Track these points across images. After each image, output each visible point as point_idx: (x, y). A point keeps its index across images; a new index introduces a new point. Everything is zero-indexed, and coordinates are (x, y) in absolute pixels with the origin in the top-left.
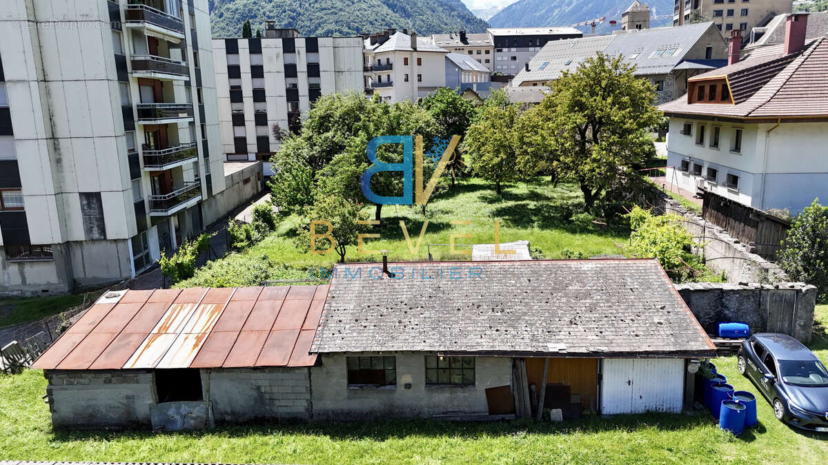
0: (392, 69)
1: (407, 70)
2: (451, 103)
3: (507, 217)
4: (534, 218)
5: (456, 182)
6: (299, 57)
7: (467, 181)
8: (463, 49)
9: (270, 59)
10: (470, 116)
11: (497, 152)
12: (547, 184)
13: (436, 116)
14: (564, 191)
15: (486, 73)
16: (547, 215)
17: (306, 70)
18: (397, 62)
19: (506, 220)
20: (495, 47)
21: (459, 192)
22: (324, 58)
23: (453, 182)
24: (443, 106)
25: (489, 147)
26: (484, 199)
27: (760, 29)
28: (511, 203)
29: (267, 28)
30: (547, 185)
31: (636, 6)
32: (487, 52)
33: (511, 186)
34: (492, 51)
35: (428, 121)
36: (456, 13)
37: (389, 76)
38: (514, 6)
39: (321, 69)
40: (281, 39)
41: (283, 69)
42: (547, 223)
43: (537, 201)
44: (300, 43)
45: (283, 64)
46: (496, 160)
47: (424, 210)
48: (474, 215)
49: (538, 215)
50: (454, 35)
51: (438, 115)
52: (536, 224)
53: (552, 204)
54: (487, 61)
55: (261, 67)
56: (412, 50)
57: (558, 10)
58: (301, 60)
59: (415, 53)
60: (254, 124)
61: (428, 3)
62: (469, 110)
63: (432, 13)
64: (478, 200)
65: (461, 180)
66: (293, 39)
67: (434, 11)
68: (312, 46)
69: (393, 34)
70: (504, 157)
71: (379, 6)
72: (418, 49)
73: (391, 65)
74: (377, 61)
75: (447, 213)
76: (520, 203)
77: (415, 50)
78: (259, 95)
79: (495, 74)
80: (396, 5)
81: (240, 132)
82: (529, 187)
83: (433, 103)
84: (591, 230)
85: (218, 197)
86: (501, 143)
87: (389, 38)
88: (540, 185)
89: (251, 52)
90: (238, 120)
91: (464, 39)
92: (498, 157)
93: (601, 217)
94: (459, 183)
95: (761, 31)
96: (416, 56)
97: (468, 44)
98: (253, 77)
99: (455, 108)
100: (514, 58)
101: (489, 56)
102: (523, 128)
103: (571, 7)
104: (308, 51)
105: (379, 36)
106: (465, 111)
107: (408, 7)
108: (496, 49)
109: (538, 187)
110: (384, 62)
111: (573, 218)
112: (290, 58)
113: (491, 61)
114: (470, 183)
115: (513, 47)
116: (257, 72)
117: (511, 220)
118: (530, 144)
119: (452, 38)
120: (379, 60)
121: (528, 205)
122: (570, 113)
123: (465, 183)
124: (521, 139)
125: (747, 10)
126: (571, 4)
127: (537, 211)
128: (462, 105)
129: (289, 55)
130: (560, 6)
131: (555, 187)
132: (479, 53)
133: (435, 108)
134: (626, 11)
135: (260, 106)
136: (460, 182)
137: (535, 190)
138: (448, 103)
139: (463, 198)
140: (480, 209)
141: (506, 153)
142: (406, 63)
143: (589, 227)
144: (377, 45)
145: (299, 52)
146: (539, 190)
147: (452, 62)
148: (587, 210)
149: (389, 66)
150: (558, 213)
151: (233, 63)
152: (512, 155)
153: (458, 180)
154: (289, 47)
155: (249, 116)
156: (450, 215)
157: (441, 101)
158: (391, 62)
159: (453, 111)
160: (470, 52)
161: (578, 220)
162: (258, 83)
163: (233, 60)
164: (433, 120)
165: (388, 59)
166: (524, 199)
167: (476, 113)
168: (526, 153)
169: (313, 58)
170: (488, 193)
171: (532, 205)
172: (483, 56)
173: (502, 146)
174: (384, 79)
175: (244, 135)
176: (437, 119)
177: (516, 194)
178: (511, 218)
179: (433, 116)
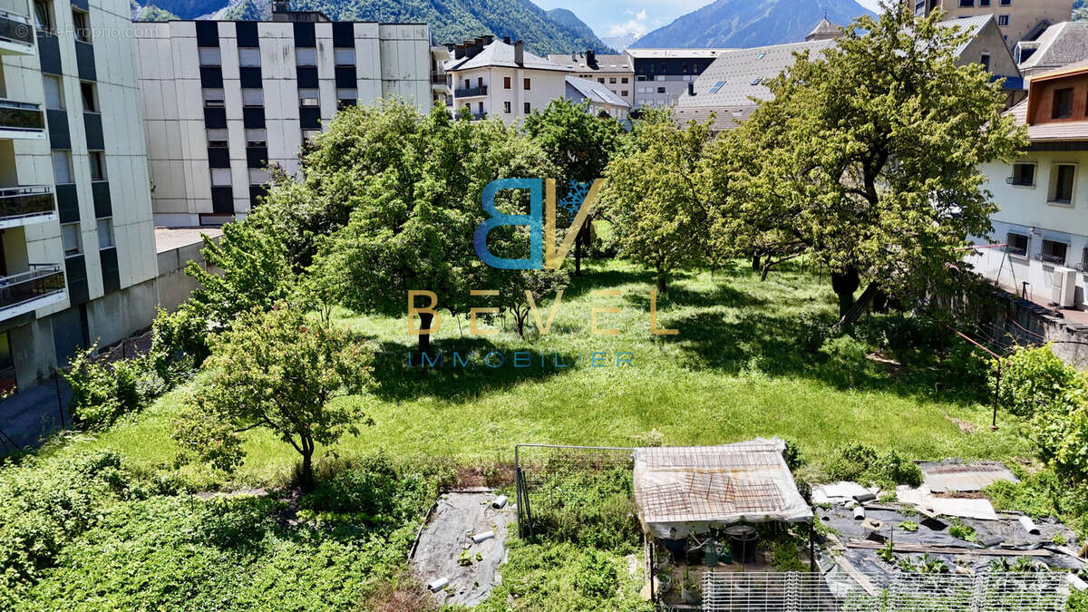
0: (486, 94)
1: (507, 95)
2: (575, 125)
3: (688, 343)
4: (745, 347)
5: (583, 267)
6: (322, 55)
7: (603, 265)
8: (591, 76)
9: (273, 57)
10: (609, 149)
11: (670, 212)
12: (747, 272)
13: (548, 147)
14: (782, 287)
15: (624, 107)
16: (767, 338)
17: (333, 76)
18: (494, 82)
19: (687, 349)
20: (636, 74)
21: (588, 287)
22: (365, 56)
23: (578, 267)
24: (561, 130)
25: (651, 201)
26: (637, 300)
27: (1028, 44)
28: (689, 311)
29: (275, 10)
30: (749, 275)
31: (825, 26)
32: (625, 81)
33: (683, 277)
34: (631, 80)
35: (532, 157)
36: (580, 41)
37: (481, 104)
38: (655, 34)
39: (359, 75)
40: (292, 24)
41: (294, 75)
42: (778, 362)
43: (739, 307)
44: (324, 31)
45: (295, 66)
46: (669, 228)
47: (521, 324)
48: (621, 337)
49: (751, 340)
50: (578, 57)
51: (552, 145)
52: (753, 363)
53: (768, 314)
54: (625, 93)
55: (258, 70)
56: (517, 66)
57: (713, 39)
58: (326, 60)
59: (521, 72)
60: (246, 165)
61: (544, 27)
62: (608, 137)
63: (549, 39)
64: (625, 302)
65: (592, 263)
66: (313, 25)
67: (551, 38)
68: (344, 36)
69: (489, 44)
70: (686, 220)
71: (479, 29)
72: (525, 66)
73: (486, 87)
74: (464, 83)
75: (567, 330)
76: (706, 310)
77: (521, 66)
78: (254, 117)
79: (636, 111)
80: (501, 28)
81: (221, 178)
82: (716, 278)
83: (542, 126)
84: (874, 380)
85: (137, 291)
86: (678, 193)
87: (483, 49)
88: (735, 274)
89: (240, 45)
90: (219, 156)
91: (592, 62)
92: (671, 220)
93: (882, 345)
94: (588, 269)
95: (1031, 47)
96: (522, 75)
97: (598, 68)
98: (244, 86)
99: (583, 133)
100: (661, 90)
101: (628, 87)
102: (724, 160)
103: (729, 36)
104: (336, 45)
105: (468, 45)
106: (600, 140)
107: (517, 31)
108: (637, 77)
109: (731, 279)
110: (474, 83)
111: (825, 348)
112: (307, 56)
113: (631, 93)
114: (608, 269)
115: (661, 74)
116: (251, 78)
117: (696, 349)
118: (741, 195)
119: (576, 61)
120: (467, 81)
121: (723, 315)
122: (830, 129)
123: (599, 269)
124: (721, 185)
125: (1007, 17)
126: (729, 33)
127: (746, 330)
128: (595, 128)
129: (304, 52)
130: (716, 35)
131: (763, 279)
132: (613, 82)
133: (545, 134)
134: (812, 33)
135: (256, 135)
136: (591, 267)
137: (729, 286)
138: (571, 126)
139: (598, 298)
140: (630, 322)
141: (689, 212)
142: (507, 84)
143: (866, 372)
144: (465, 58)
145: (321, 45)
146: (737, 285)
147: (576, 89)
148: (847, 329)
149: (482, 89)
150: (791, 336)
151: (209, 61)
152: (700, 218)
153: (587, 264)
154: (305, 37)
155: (238, 151)
156: (572, 335)
157: (558, 123)
158: (485, 82)
159: (579, 139)
160: (602, 81)
161: (836, 352)
162: (252, 97)
163: (210, 57)
164: (543, 155)
165: (480, 79)
166: (711, 303)
167: (620, 145)
168: (734, 212)
169: (345, 56)
170: (641, 288)
171: (731, 315)
172: (620, 87)
173: (680, 198)
174: (475, 108)
175: (229, 184)
176: (550, 152)
177: (695, 293)
178: (696, 345)
179: (543, 147)
